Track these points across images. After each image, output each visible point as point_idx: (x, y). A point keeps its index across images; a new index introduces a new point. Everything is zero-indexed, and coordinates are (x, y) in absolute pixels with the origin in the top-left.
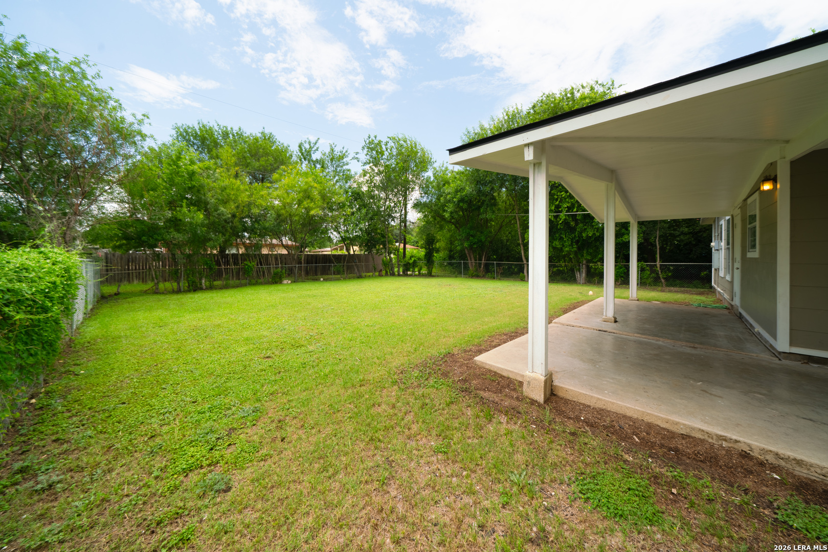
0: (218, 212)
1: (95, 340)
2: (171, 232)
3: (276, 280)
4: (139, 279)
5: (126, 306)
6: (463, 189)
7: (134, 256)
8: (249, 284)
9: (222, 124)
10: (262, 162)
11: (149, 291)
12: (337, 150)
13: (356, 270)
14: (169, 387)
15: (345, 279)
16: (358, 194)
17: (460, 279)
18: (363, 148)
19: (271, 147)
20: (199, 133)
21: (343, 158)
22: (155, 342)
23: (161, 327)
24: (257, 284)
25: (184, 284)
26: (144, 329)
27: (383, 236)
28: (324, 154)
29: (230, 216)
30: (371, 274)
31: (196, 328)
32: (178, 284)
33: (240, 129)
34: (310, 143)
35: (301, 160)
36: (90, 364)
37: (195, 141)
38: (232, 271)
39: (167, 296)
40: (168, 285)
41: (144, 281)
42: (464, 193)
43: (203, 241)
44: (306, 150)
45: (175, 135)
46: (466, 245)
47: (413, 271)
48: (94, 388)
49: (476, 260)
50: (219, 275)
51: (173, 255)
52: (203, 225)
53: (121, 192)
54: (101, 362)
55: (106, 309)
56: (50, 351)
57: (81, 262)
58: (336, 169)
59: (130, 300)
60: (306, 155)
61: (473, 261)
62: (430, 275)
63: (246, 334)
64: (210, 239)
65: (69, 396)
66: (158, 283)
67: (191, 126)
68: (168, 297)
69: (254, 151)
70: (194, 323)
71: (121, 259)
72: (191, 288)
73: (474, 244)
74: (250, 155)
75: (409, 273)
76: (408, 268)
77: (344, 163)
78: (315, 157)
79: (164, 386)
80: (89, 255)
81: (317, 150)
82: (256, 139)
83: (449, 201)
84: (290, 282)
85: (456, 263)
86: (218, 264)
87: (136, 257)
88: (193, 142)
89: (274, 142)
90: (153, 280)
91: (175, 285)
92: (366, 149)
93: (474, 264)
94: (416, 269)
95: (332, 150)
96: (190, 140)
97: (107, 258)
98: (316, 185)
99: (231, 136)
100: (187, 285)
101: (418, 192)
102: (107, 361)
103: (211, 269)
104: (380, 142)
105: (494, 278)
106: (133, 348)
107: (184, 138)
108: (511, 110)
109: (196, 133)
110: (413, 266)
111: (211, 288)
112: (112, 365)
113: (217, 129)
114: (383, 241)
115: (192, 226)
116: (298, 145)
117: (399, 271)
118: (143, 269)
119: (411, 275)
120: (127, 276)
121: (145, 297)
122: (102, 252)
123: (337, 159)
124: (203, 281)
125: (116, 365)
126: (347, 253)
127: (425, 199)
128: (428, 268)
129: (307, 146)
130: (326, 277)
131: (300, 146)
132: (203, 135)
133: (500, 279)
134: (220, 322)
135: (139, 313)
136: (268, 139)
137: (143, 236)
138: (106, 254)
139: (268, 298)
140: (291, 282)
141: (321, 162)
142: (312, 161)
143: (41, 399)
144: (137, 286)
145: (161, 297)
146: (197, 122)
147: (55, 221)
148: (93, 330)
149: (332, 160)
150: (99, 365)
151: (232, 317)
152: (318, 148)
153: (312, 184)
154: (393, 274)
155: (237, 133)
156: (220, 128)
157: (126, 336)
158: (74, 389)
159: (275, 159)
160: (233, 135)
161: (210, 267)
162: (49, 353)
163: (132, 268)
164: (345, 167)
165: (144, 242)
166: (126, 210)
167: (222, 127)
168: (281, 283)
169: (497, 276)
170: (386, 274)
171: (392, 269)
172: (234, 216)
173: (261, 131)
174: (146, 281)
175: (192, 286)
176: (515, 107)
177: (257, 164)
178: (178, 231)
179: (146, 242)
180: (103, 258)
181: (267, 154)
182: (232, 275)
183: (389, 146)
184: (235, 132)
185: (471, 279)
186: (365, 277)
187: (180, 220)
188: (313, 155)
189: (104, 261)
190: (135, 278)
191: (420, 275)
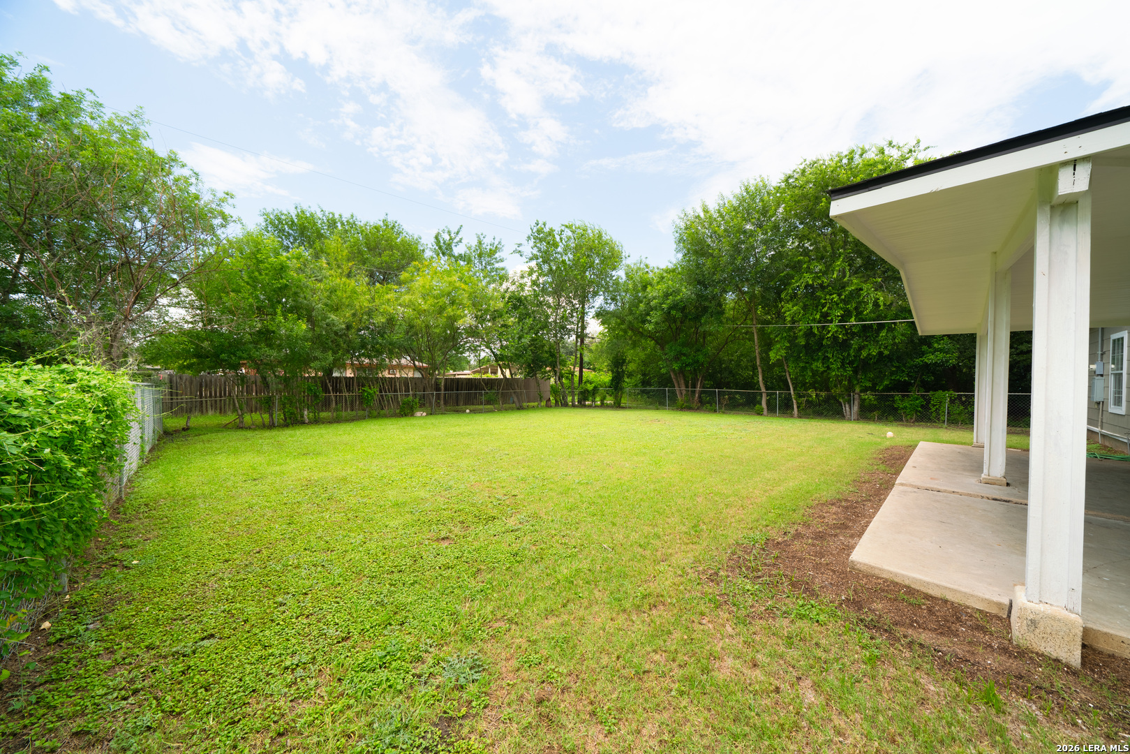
0: (327, 320)
1: (156, 502)
2: (260, 348)
3: (406, 411)
4: (216, 409)
5: (199, 446)
6: (677, 292)
7: (208, 380)
8: (369, 417)
9: (327, 210)
10: (385, 257)
11: (230, 426)
12: (487, 241)
13: (516, 399)
14: (291, 602)
15: (500, 410)
16: (519, 300)
17: (664, 412)
18: (529, 238)
19: (397, 238)
20: (296, 220)
21: (495, 252)
22: (251, 507)
23: (255, 480)
24: (378, 416)
25: (278, 416)
26: (230, 484)
27: (552, 355)
28: (469, 248)
29: (344, 326)
30: (536, 404)
31: (309, 484)
32: (271, 416)
33: (352, 216)
34: (449, 233)
35: (438, 255)
36: (149, 546)
37: (291, 232)
38: (346, 400)
39: (257, 432)
40: (256, 417)
41: (222, 411)
42: (679, 297)
43: (305, 361)
44: (444, 243)
45: (264, 224)
46: (676, 366)
47: (594, 401)
48: (156, 600)
49: (687, 387)
50: (326, 405)
51: (264, 378)
52: (305, 339)
53: (190, 295)
54: (166, 543)
55: (171, 451)
56: (80, 533)
57: (134, 387)
58: (486, 267)
59: (204, 437)
60: (444, 248)
61: (683, 388)
62: (618, 406)
63: (392, 495)
64: (316, 358)
65: (111, 616)
66: (243, 414)
67: (286, 212)
68: (258, 434)
69: (373, 244)
70: (306, 475)
71: (191, 383)
72: (288, 421)
73: (687, 365)
74: (368, 248)
75: (587, 403)
76: (585, 398)
77: (496, 259)
78: (457, 250)
79: (279, 599)
80: (146, 377)
81: (460, 241)
82: (377, 228)
83: (655, 308)
84: (425, 414)
85: (654, 391)
86: (326, 390)
87: (211, 381)
88: (288, 233)
89: (399, 233)
90: (235, 410)
91: (266, 416)
92: (533, 240)
93: (684, 392)
94: (598, 399)
95: (480, 243)
96: (284, 231)
97: (171, 381)
98: (463, 286)
99: (339, 225)
100: (282, 416)
101: (602, 297)
102: (176, 540)
103: (316, 396)
104: (552, 231)
105: (715, 411)
106: (216, 518)
107: (276, 227)
108: (752, 182)
109: (293, 222)
110: (594, 394)
111: (316, 422)
112: (184, 550)
113: (321, 216)
114: (552, 361)
115: (291, 340)
116: (434, 235)
117: (573, 401)
118: (221, 396)
119: (590, 407)
120: (198, 404)
121: (225, 434)
122: (164, 374)
123: (486, 254)
124: (306, 413)
125: (192, 548)
126: (502, 377)
127: (612, 307)
128: (616, 397)
129: (447, 237)
130: (472, 407)
131: (436, 238)
132: (303, 223)
133: (724, 413)
134: (344, 473)
135: (220, 457)
136: (391, 228)
137: (222, 353)
138: (170, 375)
139: (403, 438)
140: (427, 415)
141: (466, 258)
142: (454, 256)
143: (59, 621)
144: (212, 418)
145: (249, 434)
146: (294, 206)
147: (94, 327)
148: (153, 484)
149: (480, 256)
150: (164, 548)
151: (361, 465)
152: (461, 239)
153: (458, 284)
154: (565, 405)
155: (347, 222)
156: (324, 215)
157: (204, 496)
158: (120, 598)
159: (403, 254)
160: (343, 224)
161: (315, 393)
162: (78, 536)
163: (206, 395)
164: (497, 265)
165: (223, 360)
166: (197, 318)
167: (327, 214)
168: (412, 415)
169: (720, 408)
170: (557, 405)
171: (564, 397)
172: (348, 327)
173: (382, 219)
174: (225, 412)
175: (290, 419)
176: (759, 180)
177: (377, 260)
178: (270, 346)
179: (226, 360)
180: (167, 381)
181: (391, 248)
182: (346, 404)
183: (563, 236)
184: (344, 220)
185: (679, 412)
186: (528, 408)
187: (273, 332)
188: (454, 248)
189: (168, 385)
190: (209, 406)
191: (603, 406)
